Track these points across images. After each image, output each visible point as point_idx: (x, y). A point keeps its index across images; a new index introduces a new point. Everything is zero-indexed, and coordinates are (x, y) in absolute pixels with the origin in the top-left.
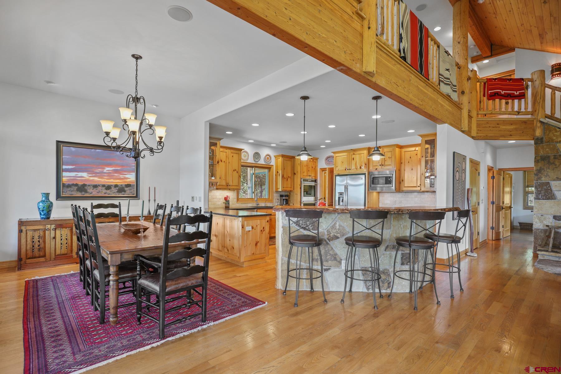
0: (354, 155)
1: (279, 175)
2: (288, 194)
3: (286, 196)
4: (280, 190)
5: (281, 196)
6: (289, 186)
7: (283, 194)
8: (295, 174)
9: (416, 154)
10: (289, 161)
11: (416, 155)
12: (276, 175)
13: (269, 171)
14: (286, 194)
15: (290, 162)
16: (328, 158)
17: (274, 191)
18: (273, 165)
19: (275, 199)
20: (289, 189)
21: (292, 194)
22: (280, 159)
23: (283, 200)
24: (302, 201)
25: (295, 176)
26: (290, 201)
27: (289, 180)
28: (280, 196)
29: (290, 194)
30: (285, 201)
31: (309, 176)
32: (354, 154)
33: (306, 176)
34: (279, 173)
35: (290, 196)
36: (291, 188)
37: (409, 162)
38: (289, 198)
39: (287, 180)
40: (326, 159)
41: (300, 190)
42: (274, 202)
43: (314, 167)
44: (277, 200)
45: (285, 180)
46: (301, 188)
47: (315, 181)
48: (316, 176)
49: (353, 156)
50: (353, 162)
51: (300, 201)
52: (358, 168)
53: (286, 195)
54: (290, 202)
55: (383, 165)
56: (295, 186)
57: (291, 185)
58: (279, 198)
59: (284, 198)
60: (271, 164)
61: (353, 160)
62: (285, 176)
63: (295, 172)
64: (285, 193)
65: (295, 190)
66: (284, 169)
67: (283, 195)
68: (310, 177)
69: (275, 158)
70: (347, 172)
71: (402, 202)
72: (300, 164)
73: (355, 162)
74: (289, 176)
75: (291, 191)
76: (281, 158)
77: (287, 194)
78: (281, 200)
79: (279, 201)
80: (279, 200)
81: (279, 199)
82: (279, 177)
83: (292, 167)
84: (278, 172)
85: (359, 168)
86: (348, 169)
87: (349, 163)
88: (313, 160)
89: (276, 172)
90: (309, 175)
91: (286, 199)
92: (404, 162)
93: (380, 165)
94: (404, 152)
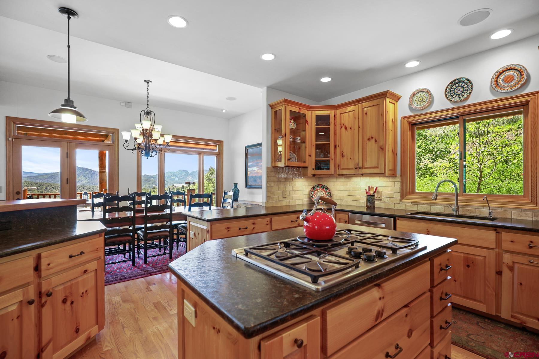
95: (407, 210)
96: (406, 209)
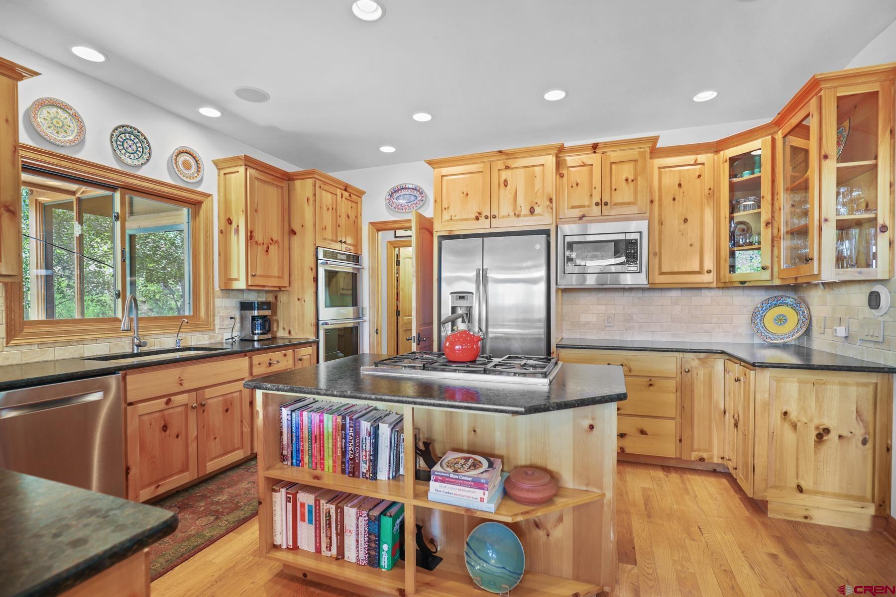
0: (509, 172)
1: (237, 231)
2: (271, 298)
3: (261, 306)
4: (241, 284)
5: (245, 306)
6: (275, 272)
7: (252, 298)
8: (294, 233)
9: (698, 174)
10: (273, 184)
11: (699, 176)
12: (221, 232)
13: (195, 215)
14: (260, 300)
15: (276, 189)
16: (395, 191)
17: (217, 288)
18: (209, 195)
19: (220, 317)
20: (274, 282)
21: (283, 297)
22: (239, 175)
23: (254, 318)
24: (320, 323)
25: (295, 240)
26: (277, 321)
27: (273, 249)
28: (238, 305)
29: (276, 298)
30: (258, 322)
31: (341, 241)
32: (507, 167)
33: (332, 240)
34: (234, 225)
35: (275, 305)
36: (279, 277)
37: (674, 199)
38: (275, 313)
39: (267, 251)
40: (391, 196)
41: (312, 284)
42: (217, 327)
43: (352, 216)
44: (228, 323)
45: (261, 249)
46: (316, 280)
47: (356, 259)
48: (357, 244)
49: (505, 175)
50: (506, 195)
51: (313, 321)
52: (523, 213)
53: (263, 303)
54: (278, 326)
55: (606, 204)
56: (296, 273)
57: (282, 269)
58: (237, 314)
59: (256, 313)
60: (200, 189)
61: (506, 186)
62: (259, 237)
63: (295, 227)
64: (259, 297)
65: (296, 284)
66: (252, 210)
67: (252, 303)
68: (344, 245)
69: (219, 169)
70: (482, 226)
71: (635, 317)
72: (311, 201)
73: (513, 193)
74: (275, 238)
75: (280, 287)
76: (242, 169)
77: (264, 300)
78: (242, 319)
79: (238, 325)
80: (238, 320)
81: (238, 316)
82: (234, 238)
83: (283, 208)
84: (230, 222)
85: (528, 212)
86: (486, 217)
87: (491, 197)
88: (350, 196)
89: (223, 221)
90: (339, 239)
91: (264, 318)
92: (660, 200)
93: (597, 204)
94: (659, 168)
95: (57, 360)
96: (56, 358)
